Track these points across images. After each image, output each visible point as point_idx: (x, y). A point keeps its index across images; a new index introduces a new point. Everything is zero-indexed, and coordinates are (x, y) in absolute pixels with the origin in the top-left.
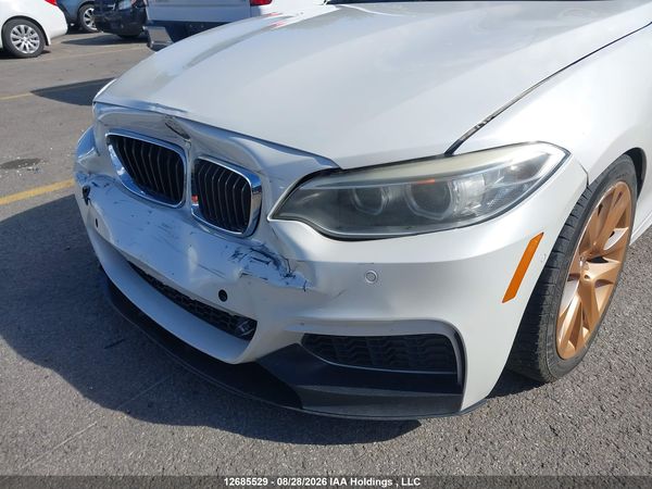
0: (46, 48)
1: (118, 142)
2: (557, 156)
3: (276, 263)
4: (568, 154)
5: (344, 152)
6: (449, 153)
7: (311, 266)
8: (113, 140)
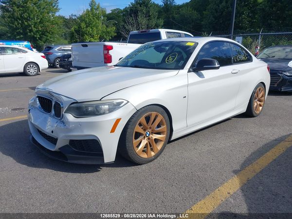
0: (39, 73)
1: (39, 98)
2: (125, 102)
3: (64, 123)
4: (128, 102)
5: (79, 98)
6: (100, 100)
7: (69, 122)
8: (38, 97)
